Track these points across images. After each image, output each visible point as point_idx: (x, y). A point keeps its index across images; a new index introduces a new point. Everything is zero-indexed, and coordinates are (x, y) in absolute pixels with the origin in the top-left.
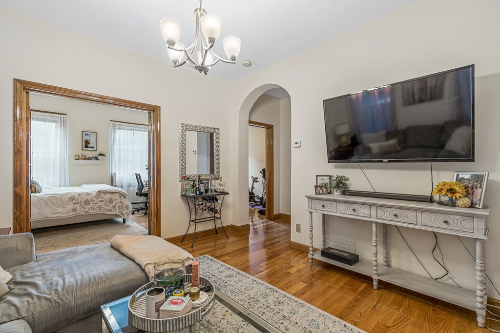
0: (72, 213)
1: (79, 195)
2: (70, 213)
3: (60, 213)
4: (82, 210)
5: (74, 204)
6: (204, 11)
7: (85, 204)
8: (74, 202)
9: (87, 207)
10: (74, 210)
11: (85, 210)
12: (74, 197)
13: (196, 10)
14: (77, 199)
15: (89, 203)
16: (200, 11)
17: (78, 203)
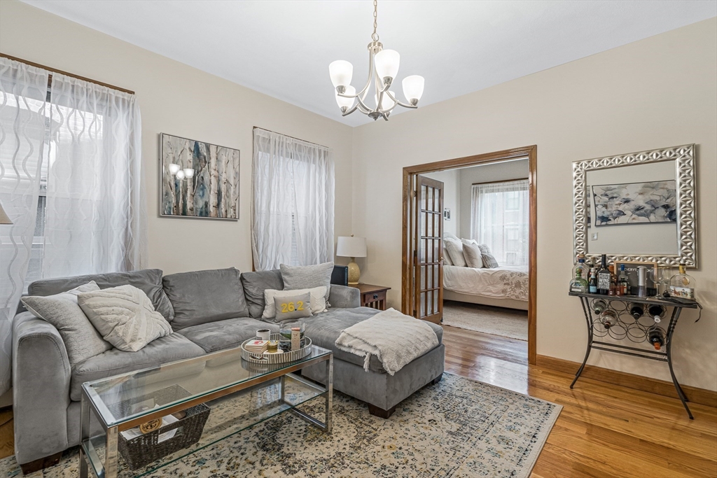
0: (502, 295)
1: (512, 274)
2: (500, 294)
3: (491, 291)
4: (512, 293)
5: (505, 284)
6: (379, 44)
7: (516, 286)
8: (505, 282)
9: (518, 291)
10: (504, 291)
11: (516, 294)
12: (506, 276)
13: (370, 45)
14: (508, 279)
15: (520, 287)
16: (374, 45)
17: (508, 284)
